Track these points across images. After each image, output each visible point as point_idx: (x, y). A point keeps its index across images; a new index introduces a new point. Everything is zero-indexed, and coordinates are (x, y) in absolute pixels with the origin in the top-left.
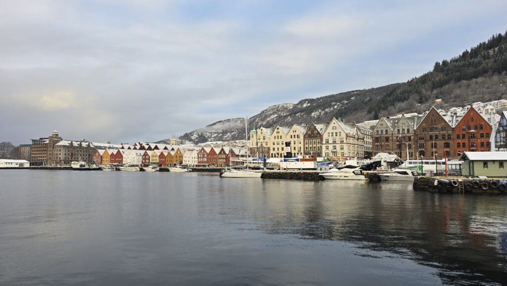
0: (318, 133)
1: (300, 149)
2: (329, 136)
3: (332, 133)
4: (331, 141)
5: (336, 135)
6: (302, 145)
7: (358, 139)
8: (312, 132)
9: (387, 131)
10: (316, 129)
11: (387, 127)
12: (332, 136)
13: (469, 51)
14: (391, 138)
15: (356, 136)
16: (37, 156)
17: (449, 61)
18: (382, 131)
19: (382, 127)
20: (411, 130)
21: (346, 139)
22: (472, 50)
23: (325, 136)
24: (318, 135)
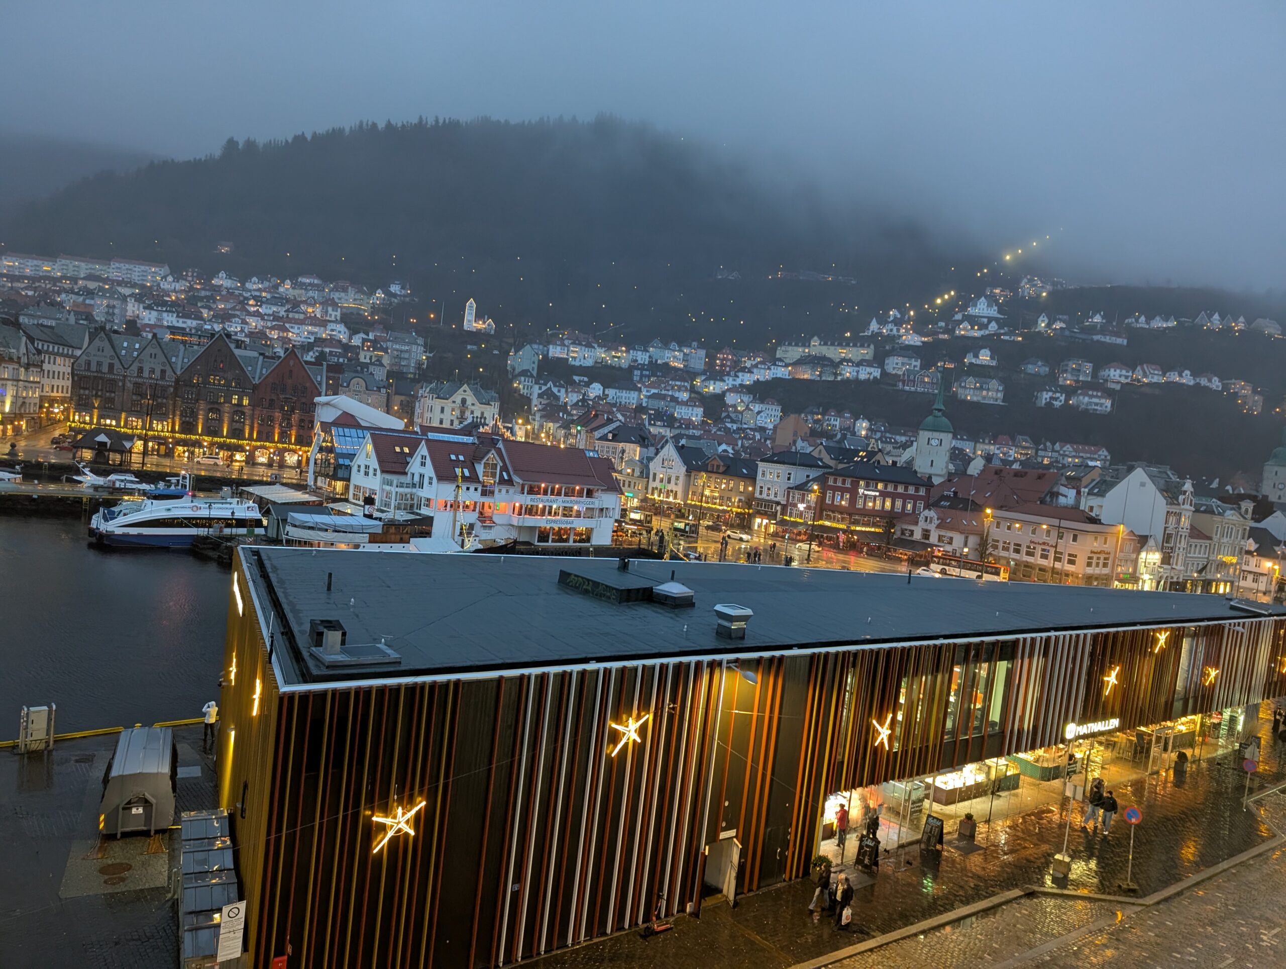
9: (111, 366)
11: (112, 357)
13: (309, 136)
14: (120, 384)
15: (24, 360)
17: (261, 145)
18: (99, 364)
19: (100, 353)
20: (169, 372)
22: (315, 135)
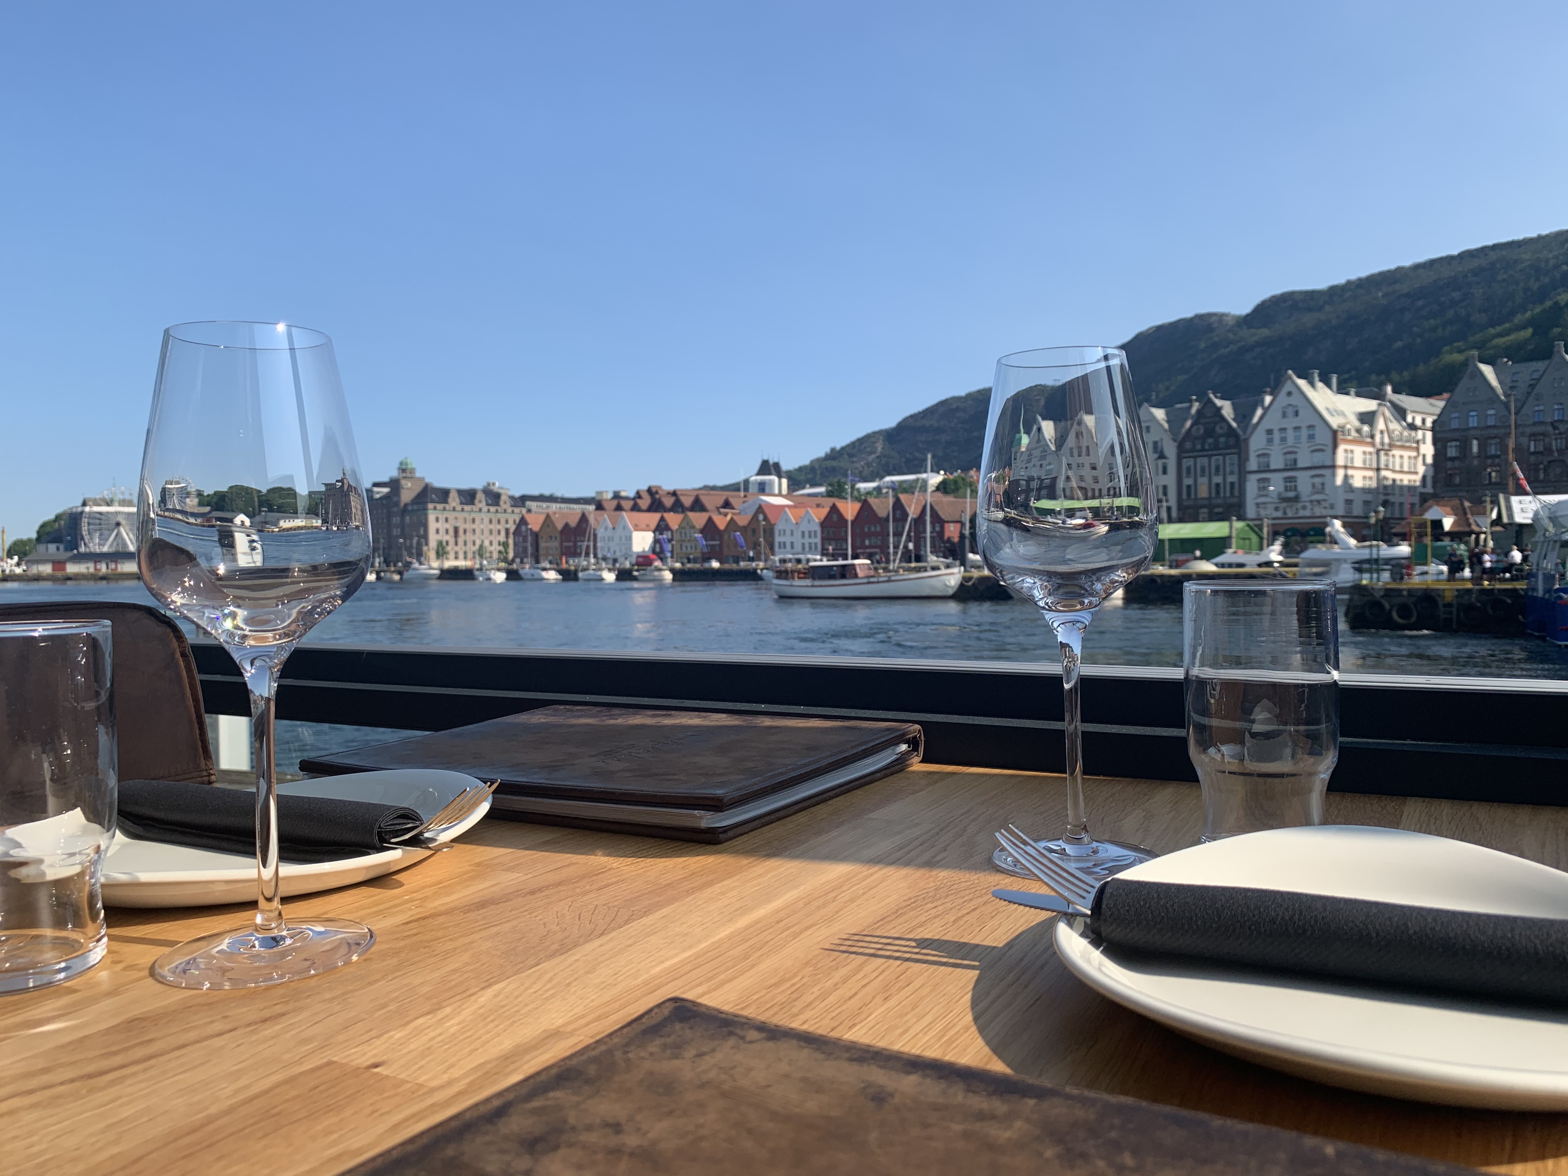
0: (1232, 432)
1: (1165, 494)
2: (1270, 441)
3: (1283, 430)
4: (1277, 462)
5: (1297, 438)
6: (1170, 480)
8: (1210, 432)
10: (1221, 418)
11: (1492, 400)
12: (1284, 440)
19: (1472, 397)
21: (1335, 452)
23: (1256, 443)
24: (1232, 441)
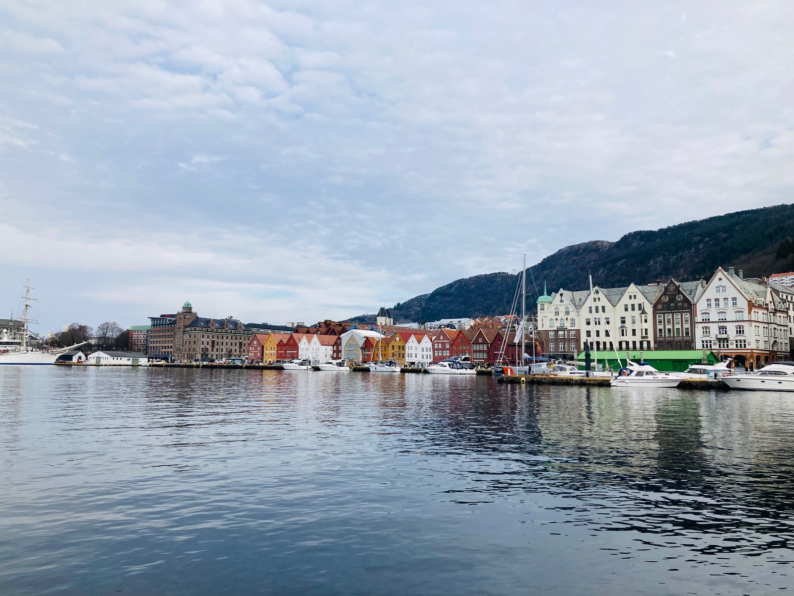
0: (686, 300)
1: (646, 333)
2: (709, 305)
3: (717, 300)
4: (714, 317)
5: (726, 304)
6: (649, 326)
7: (776, 311)
8: (672, 299)
10: (680, 292)
12: (717, 305)
16: (158, 345)
21: (750, 313)
23: (701, 306)
24: (686, 305)
